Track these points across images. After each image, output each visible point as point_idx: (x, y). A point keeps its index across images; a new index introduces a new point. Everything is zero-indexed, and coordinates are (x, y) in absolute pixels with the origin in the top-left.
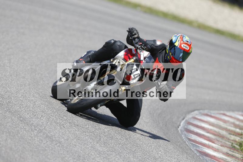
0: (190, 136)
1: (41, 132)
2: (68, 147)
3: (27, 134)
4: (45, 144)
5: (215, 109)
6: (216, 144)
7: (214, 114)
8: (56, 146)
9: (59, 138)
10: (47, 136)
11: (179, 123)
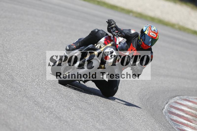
0: (173, 117)
1: (52, 113)
2: (74, 126)
3: (40, 115)
4: (54, 123)
5: (192, 95)
6: (193, 123)
7: (192, 99)
8: (63, 125)
9: (66, 118)
10: (57, 117)
11: (163, 106)
